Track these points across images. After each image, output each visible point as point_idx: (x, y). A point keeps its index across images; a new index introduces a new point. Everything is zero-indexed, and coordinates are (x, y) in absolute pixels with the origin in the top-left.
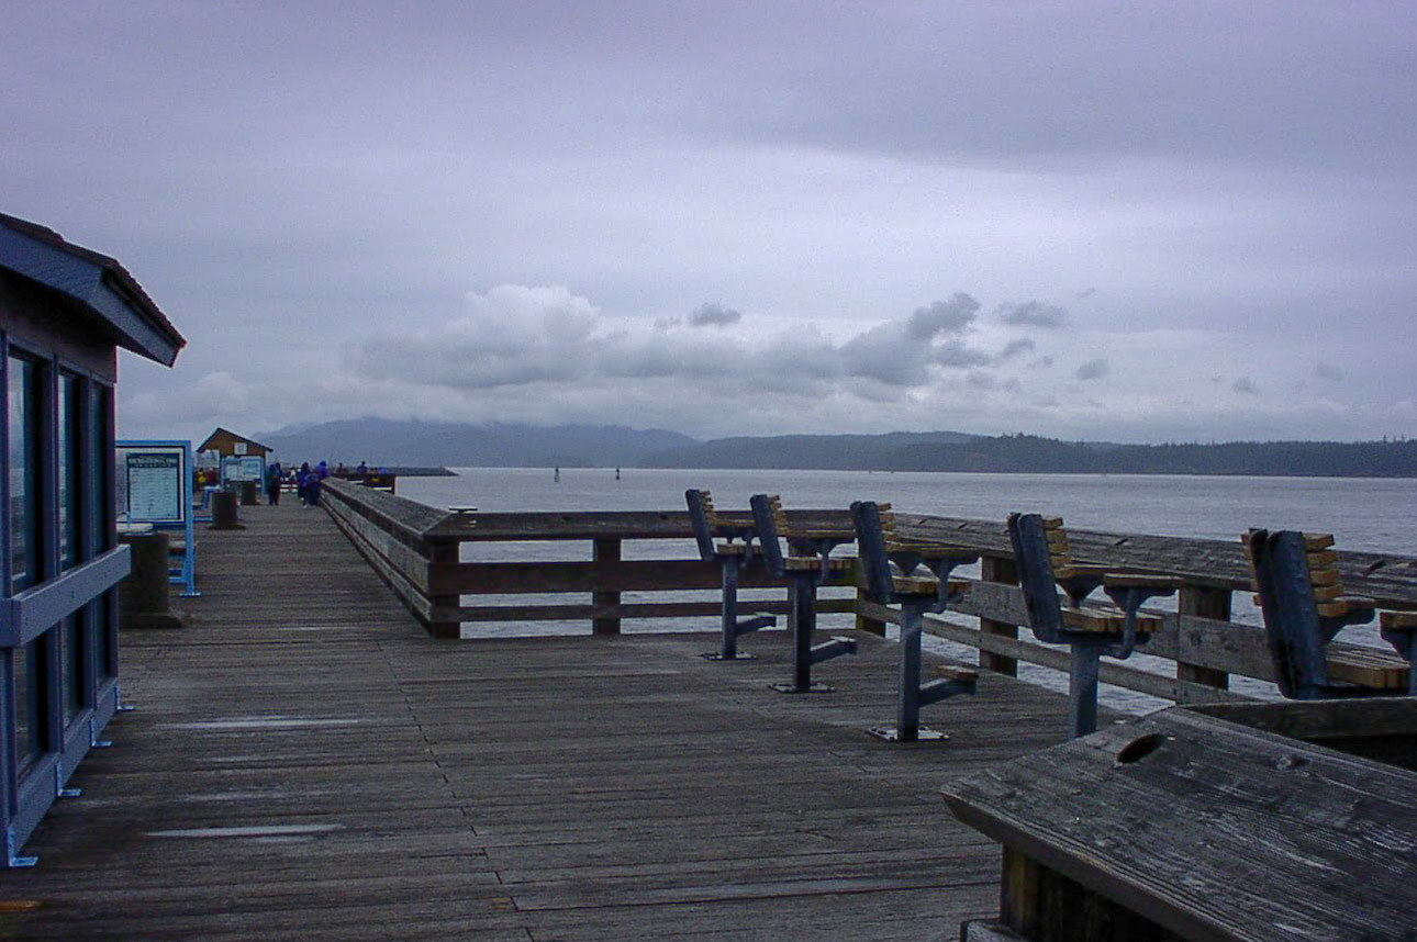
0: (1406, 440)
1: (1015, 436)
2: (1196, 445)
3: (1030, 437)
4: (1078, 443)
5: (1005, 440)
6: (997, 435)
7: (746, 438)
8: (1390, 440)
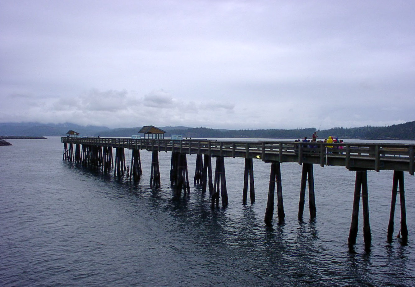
0: (302, 129)
1: (200, 128)
2: (249, 130)
3: (204, 128)
4: (217, 130)
5: (197, 129)
6: (195, 127)
7: (125, 128)
8: (299, 129)
